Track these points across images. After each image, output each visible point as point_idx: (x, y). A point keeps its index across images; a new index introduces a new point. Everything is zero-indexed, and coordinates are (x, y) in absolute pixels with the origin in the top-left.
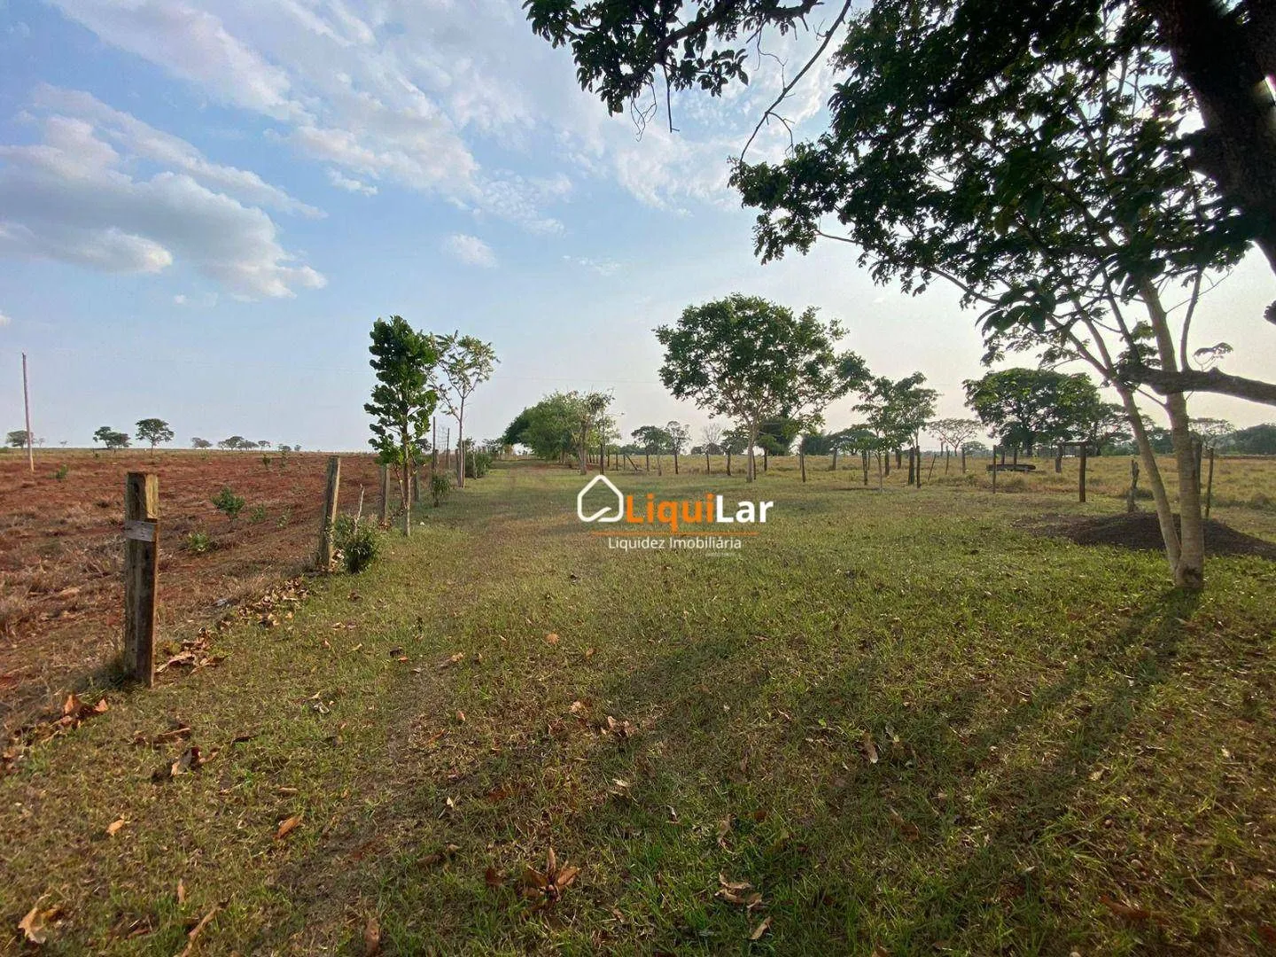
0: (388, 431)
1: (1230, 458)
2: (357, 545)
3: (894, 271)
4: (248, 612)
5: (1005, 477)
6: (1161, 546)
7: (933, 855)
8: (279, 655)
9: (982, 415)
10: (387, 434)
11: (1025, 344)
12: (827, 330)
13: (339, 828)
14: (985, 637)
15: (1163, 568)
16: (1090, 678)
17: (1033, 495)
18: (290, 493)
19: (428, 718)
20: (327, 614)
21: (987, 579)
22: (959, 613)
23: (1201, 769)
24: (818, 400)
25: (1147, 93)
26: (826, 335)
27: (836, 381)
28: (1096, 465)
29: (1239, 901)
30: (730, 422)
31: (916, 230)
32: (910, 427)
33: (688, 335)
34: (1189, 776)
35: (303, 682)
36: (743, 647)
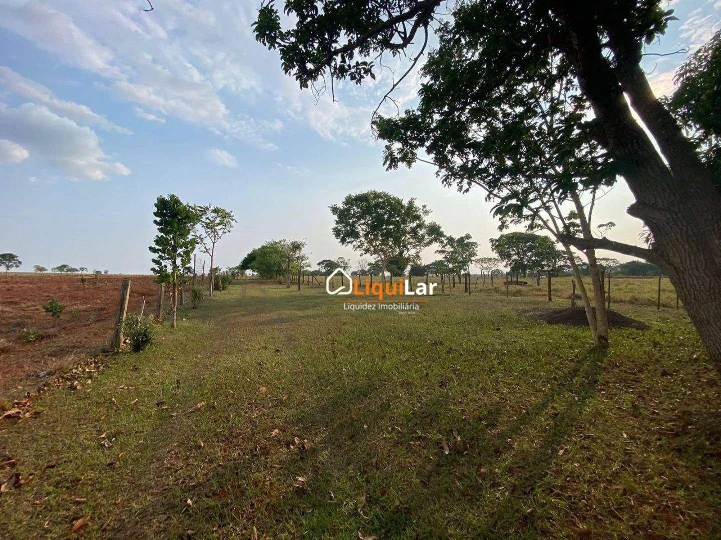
0: (163, 264)
1: (618, 278)
2: (139, 335)
3: (454, 180)
4: (61, 381)
5: (513, 288)
6: (588, 325)
7: (479, 507)
8: (79, 409)
9: (501, 255)
10: (163, 265)
11: (519, 220)
12: (421, 210)
13: (114, 524)
14: (504, 376)
15: (589, 336)
16: (556, 397)
17: (526, 298)
18: (98, 301)
19: (179, 446)
20: (116, 380)
21: (504, 344)
22: (491, 363)
23: (613, 445)
24: (418, 247)
25: (571, 99)
26: (420, 213)
27: (426, 237)
28: (557, 282)
29: (636, 520)
30: (372, 259)
31: (465, 160)
32: (465, 262)
33: (348, 210)
34: (608, 450)
35: (95, 427)
36: (376, 389)
